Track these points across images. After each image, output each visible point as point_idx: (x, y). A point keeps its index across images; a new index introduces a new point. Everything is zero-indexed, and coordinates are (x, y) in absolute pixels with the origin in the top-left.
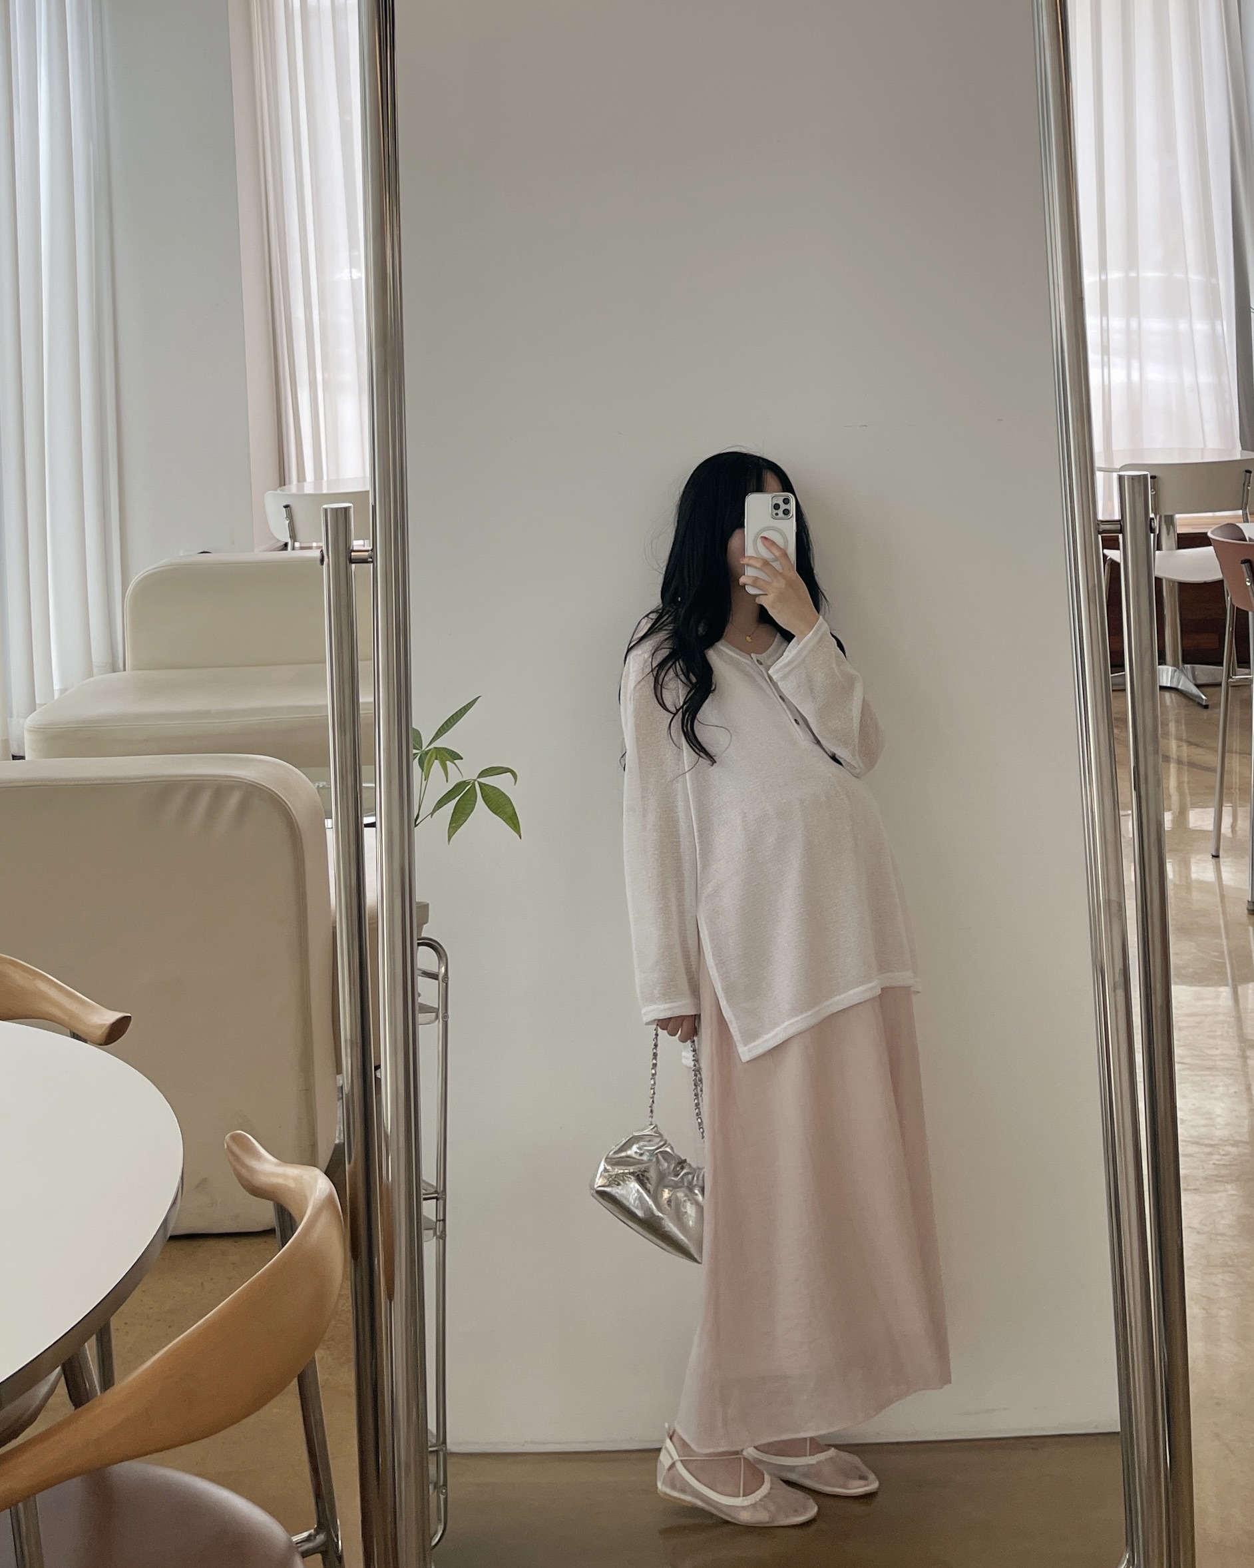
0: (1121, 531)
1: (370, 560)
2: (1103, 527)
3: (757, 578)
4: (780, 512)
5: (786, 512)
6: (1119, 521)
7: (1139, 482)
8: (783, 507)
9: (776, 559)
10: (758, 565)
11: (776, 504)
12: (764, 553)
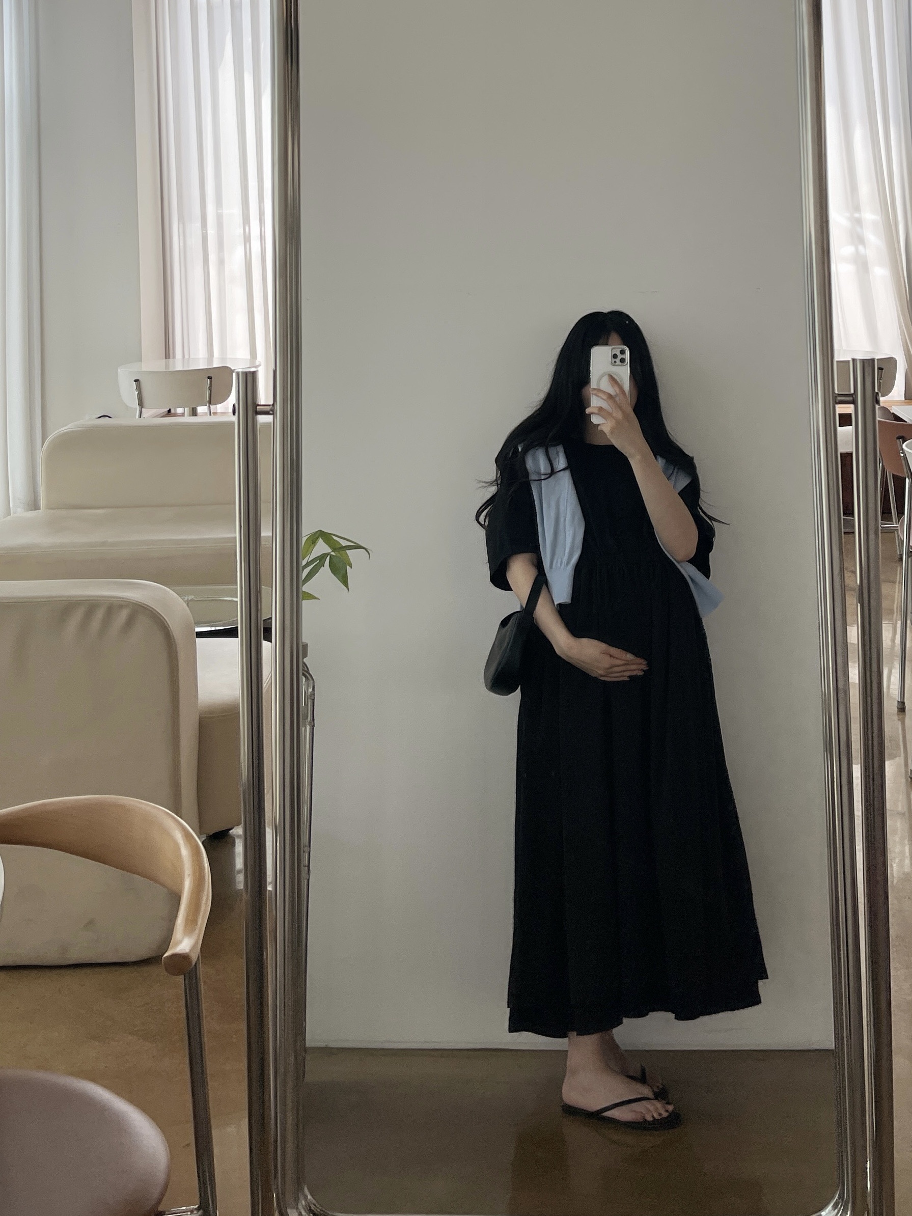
0: (854, 402)
1: (272, 412)
2: (839, 398)
4: (618, 360)
5: (622, 360)
6: (851, 395)
7: (869, 364)
8: (620, 356)
11: (614, 354)
12: (608, 388)
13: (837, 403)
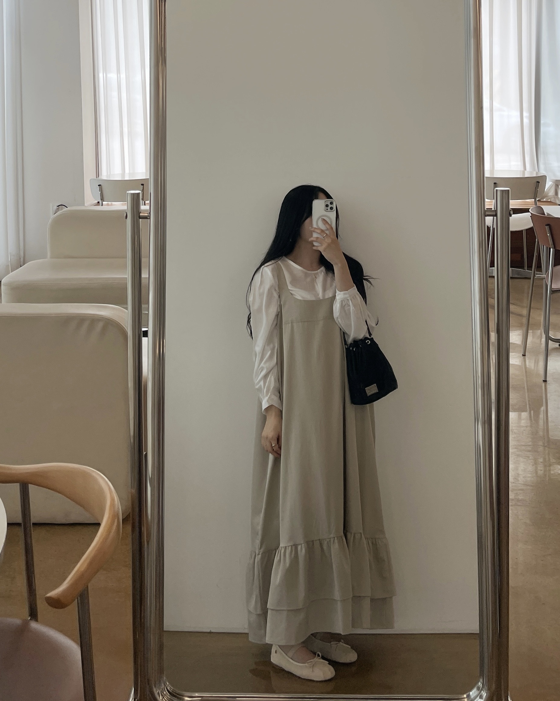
0: (496, 215)
1: (148, 217)
2: (487, 213)
3: (317, 238)
4: (329, 208)
5: (331, 208)
6: (495, 211)
7: (506, 193)
8: (330, 206)
9: (327, 229)
10: (319, 231)
11: (326, 205)
12: (322, 226)
13: (486, 216)
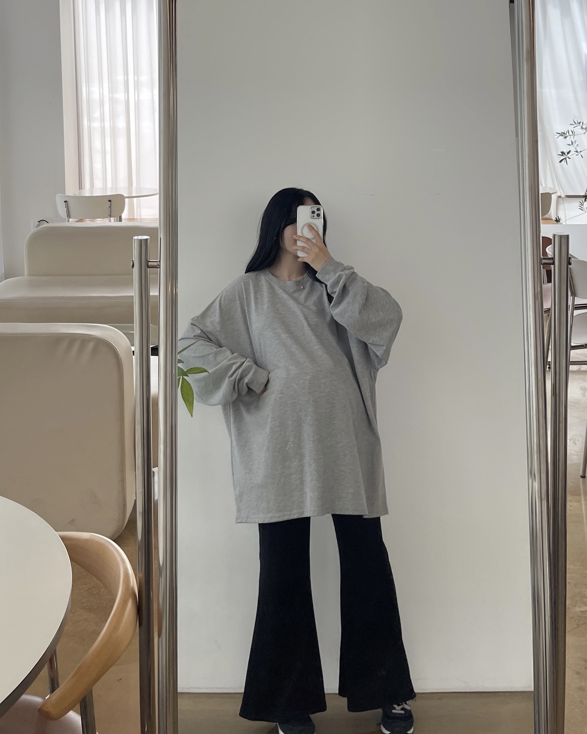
0: (553, 263)
1: (159, 267)
2: (544, 261)
4: (315, 215)
5: (318, 215)
6: (552, 258)
7: (565, 238)
8: (317, 212)
9: (315, 238)
10: (304, 240)
11: (312, 212)
13: (542, 265)
